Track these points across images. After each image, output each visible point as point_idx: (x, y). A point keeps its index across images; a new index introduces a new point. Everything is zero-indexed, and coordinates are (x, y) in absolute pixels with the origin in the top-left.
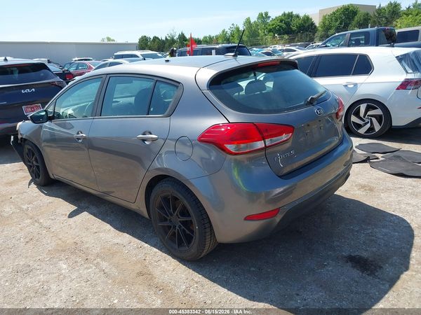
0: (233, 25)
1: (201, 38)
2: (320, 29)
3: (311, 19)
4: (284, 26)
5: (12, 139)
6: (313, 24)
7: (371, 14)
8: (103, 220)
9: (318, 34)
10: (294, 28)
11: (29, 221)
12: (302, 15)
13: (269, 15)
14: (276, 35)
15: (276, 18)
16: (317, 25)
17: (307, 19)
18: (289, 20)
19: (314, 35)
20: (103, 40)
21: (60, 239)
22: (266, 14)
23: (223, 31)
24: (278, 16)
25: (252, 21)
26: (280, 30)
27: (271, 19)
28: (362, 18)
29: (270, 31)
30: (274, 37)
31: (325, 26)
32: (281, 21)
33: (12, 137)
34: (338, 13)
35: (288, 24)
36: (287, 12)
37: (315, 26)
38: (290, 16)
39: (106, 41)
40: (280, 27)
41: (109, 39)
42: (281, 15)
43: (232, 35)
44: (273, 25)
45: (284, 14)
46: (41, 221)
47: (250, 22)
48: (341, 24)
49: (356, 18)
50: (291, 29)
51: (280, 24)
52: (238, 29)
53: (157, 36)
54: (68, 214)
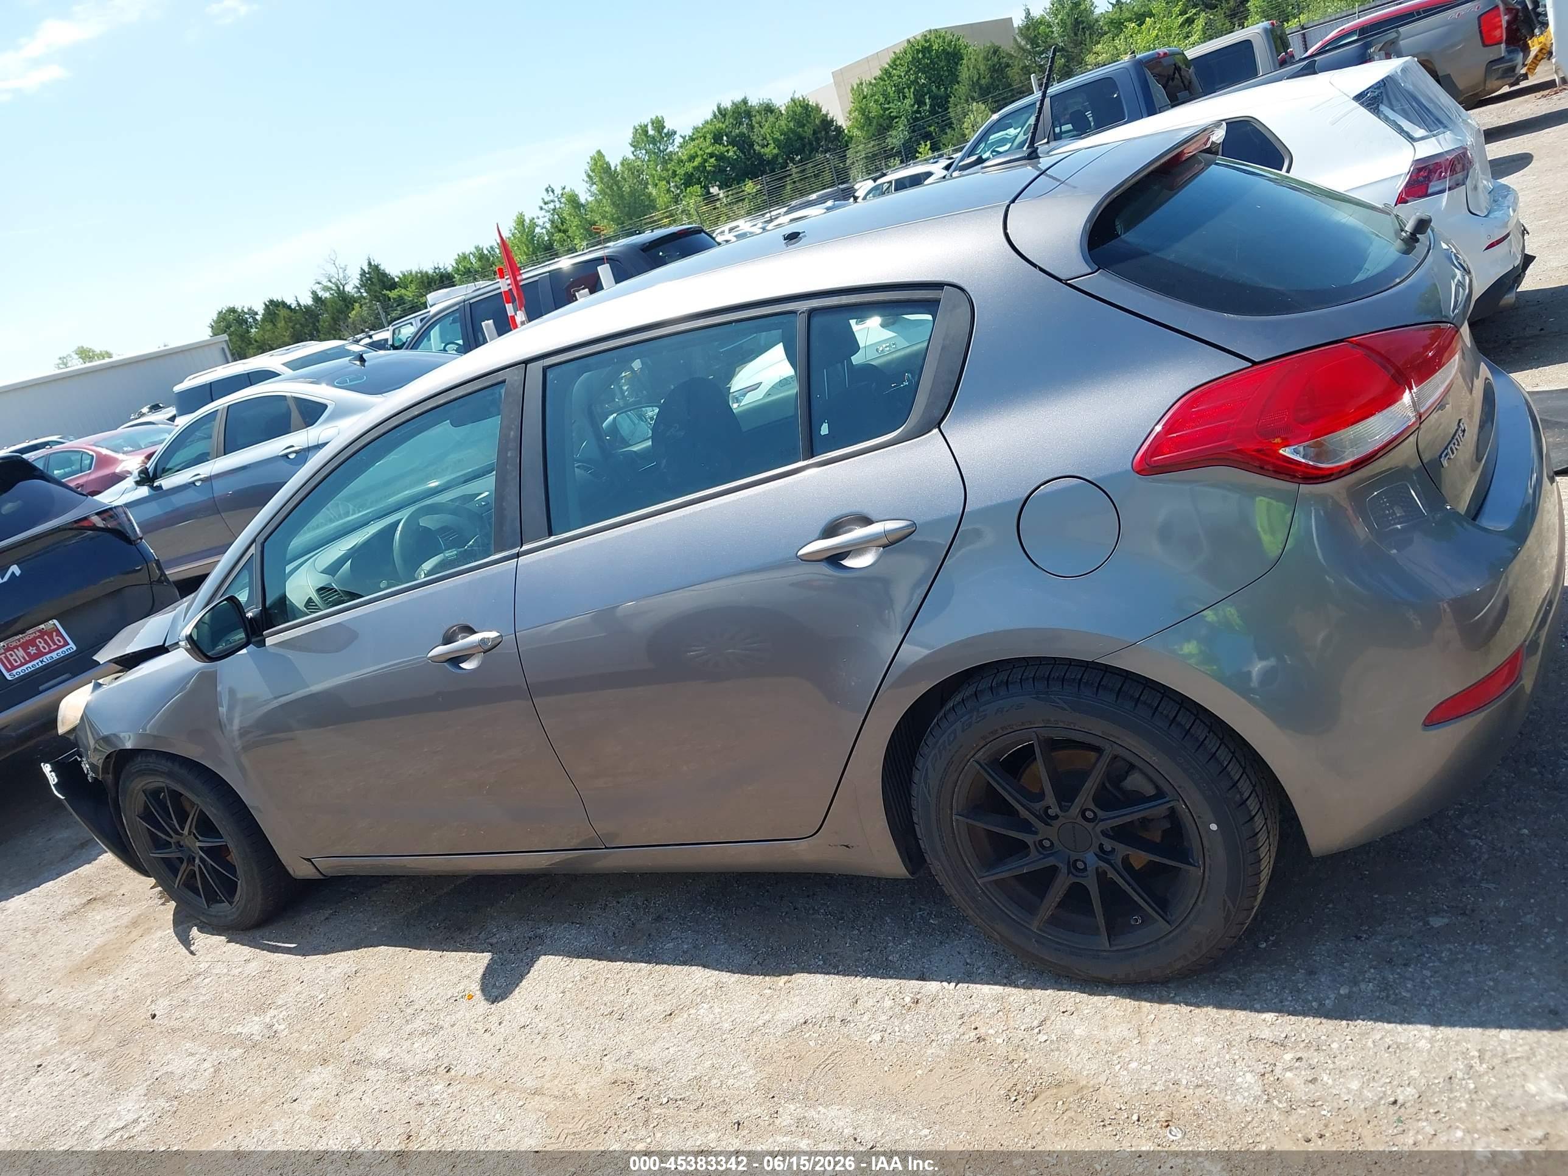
0: (549, 190)
1: (448, 263)
2: (856, 132)
3: (818, 109)
4: (732, 153)
5: (52, 778)
6: (827, 123)
7: (1007, 46)
8: (652, 957)
9: (857, 153)
10: (770, 151)
11: (320, 1075)
12: (781, 102)
13: (669, 126)
14: (714, 190)
15: (696, 129)
16: (842, 121)
17: (804, 112)
18: (744, 129)
19: (843, 158)
20: (64, 361)
21: (536, 1092)
22: (659, 125)
23: (521, 221)
24: (699, 123)
25: (614, 161)
26: (722, 171)
27: (678, 140)
28: (982, 68)
29: (689, 180)
30: (709, 198)
31: (869, 120)
32: (717, 139)
33: (47, 768)
34: (901, 71)
35: (743, 143)
36: (727, 104)
37: (839, 129)
38: (742, 112)
39: (77, 364)
40: (720, 158)
41: (85, 354)
42: (709, 116)
43: (559, 226)
44: (692, 158)
45: (722, 113)
46: (381, 1052)
47: (607, 169)
48: (920, 102)
49: (965, 73)
50: (760, 156)
51: (719, 149)
52: (573, 201)
53: (277, 297)
54: (475, 987)
